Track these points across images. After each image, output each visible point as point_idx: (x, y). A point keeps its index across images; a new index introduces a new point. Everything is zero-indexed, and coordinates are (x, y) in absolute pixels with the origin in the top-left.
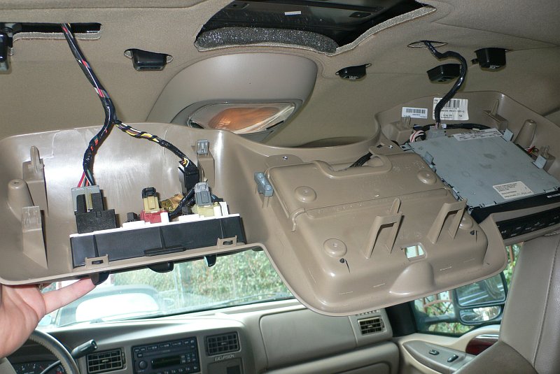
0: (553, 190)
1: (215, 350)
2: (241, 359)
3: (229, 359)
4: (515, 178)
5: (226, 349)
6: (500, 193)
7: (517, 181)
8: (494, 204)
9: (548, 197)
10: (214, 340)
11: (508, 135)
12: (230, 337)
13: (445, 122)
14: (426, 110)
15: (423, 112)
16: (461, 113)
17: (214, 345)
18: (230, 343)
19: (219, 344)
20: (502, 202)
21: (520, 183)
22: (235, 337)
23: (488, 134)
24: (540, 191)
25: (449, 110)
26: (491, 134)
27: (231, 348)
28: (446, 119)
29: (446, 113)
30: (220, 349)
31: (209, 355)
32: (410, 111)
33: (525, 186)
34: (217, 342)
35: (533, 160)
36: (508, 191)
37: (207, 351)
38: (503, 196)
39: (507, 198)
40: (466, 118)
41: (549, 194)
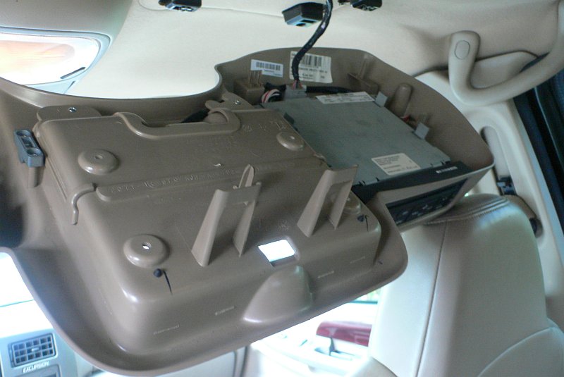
0: (440, 165)
1: (23, 359)
2: (58, 366)
3: (42, 369)
4: (395, 150)
5: (38, 355)
6: (382, 167)
7: (399, 152)
8: (376, 181)
9: (438, 172)
10: (21, 346)
11: (382, 98)
12: (43, 341)
13: (305, 83)
14: (282, 66)
15: (278, 68)
16: (323, 74)
17: (22, 353)
18: (44, 347)
19: (29, 351)
20: (385, 178)
21: (402, 156)
22: (49, 339)
23: (358, 98)
24: (427, 166)
25: (309, 68)
26: (360, 98)
27: (45, 354)
28: (306, 80)
29: (306, 72)
30: (31, 357)
31: (16, 366)
32: (261, 65)
33: (410, 159)
34: (26, 348)
35: (412, 130)
36: (391, 165)
37: (12, 361)
38: (386, 171)
39: (390, 174)
40: (328, 80)
41: (439, 168)
